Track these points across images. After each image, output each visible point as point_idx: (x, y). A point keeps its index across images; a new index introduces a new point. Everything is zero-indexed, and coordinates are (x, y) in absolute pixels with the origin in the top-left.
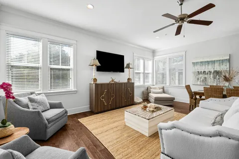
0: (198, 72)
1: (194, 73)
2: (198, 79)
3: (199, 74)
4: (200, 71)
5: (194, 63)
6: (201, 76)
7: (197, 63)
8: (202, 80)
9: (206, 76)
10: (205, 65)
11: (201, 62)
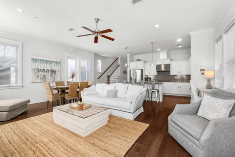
0: (38, 69)
1: (34, 70)
2: (38, 76)
3: (39, 71)
4: (40, 68)
5: (33, 59)
6: (40, 73)
7: (37, 59)
8: (41, 77)
9: (45, 74)
10: (45, 63)
11: (41, 60)
